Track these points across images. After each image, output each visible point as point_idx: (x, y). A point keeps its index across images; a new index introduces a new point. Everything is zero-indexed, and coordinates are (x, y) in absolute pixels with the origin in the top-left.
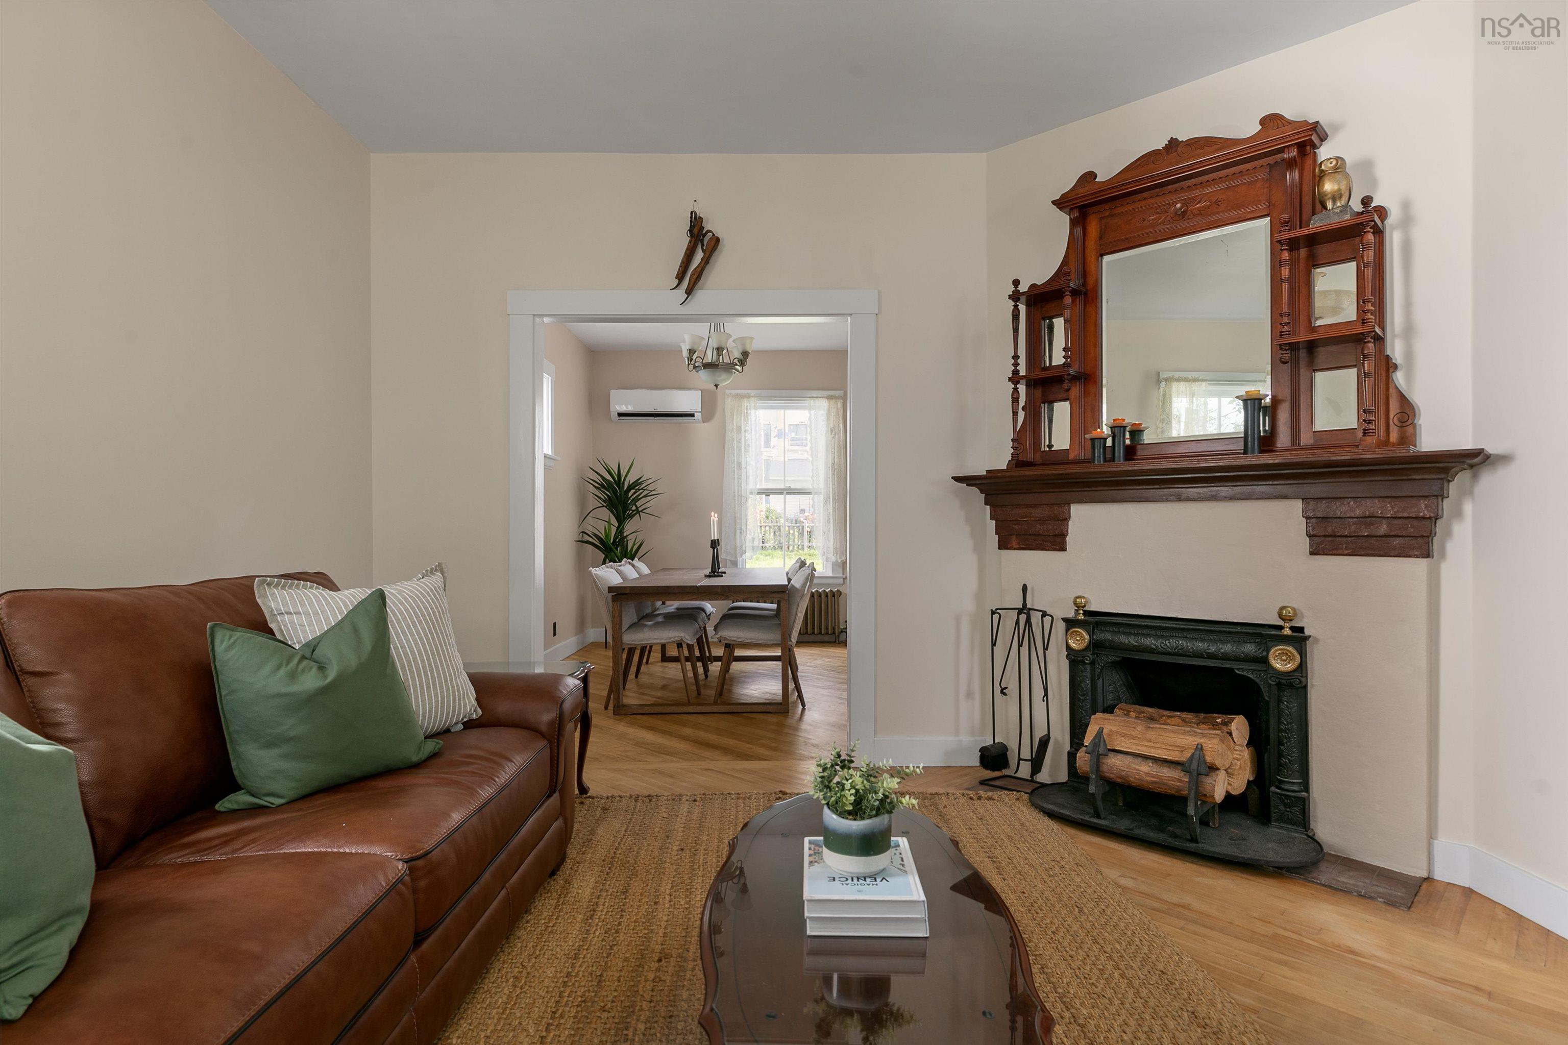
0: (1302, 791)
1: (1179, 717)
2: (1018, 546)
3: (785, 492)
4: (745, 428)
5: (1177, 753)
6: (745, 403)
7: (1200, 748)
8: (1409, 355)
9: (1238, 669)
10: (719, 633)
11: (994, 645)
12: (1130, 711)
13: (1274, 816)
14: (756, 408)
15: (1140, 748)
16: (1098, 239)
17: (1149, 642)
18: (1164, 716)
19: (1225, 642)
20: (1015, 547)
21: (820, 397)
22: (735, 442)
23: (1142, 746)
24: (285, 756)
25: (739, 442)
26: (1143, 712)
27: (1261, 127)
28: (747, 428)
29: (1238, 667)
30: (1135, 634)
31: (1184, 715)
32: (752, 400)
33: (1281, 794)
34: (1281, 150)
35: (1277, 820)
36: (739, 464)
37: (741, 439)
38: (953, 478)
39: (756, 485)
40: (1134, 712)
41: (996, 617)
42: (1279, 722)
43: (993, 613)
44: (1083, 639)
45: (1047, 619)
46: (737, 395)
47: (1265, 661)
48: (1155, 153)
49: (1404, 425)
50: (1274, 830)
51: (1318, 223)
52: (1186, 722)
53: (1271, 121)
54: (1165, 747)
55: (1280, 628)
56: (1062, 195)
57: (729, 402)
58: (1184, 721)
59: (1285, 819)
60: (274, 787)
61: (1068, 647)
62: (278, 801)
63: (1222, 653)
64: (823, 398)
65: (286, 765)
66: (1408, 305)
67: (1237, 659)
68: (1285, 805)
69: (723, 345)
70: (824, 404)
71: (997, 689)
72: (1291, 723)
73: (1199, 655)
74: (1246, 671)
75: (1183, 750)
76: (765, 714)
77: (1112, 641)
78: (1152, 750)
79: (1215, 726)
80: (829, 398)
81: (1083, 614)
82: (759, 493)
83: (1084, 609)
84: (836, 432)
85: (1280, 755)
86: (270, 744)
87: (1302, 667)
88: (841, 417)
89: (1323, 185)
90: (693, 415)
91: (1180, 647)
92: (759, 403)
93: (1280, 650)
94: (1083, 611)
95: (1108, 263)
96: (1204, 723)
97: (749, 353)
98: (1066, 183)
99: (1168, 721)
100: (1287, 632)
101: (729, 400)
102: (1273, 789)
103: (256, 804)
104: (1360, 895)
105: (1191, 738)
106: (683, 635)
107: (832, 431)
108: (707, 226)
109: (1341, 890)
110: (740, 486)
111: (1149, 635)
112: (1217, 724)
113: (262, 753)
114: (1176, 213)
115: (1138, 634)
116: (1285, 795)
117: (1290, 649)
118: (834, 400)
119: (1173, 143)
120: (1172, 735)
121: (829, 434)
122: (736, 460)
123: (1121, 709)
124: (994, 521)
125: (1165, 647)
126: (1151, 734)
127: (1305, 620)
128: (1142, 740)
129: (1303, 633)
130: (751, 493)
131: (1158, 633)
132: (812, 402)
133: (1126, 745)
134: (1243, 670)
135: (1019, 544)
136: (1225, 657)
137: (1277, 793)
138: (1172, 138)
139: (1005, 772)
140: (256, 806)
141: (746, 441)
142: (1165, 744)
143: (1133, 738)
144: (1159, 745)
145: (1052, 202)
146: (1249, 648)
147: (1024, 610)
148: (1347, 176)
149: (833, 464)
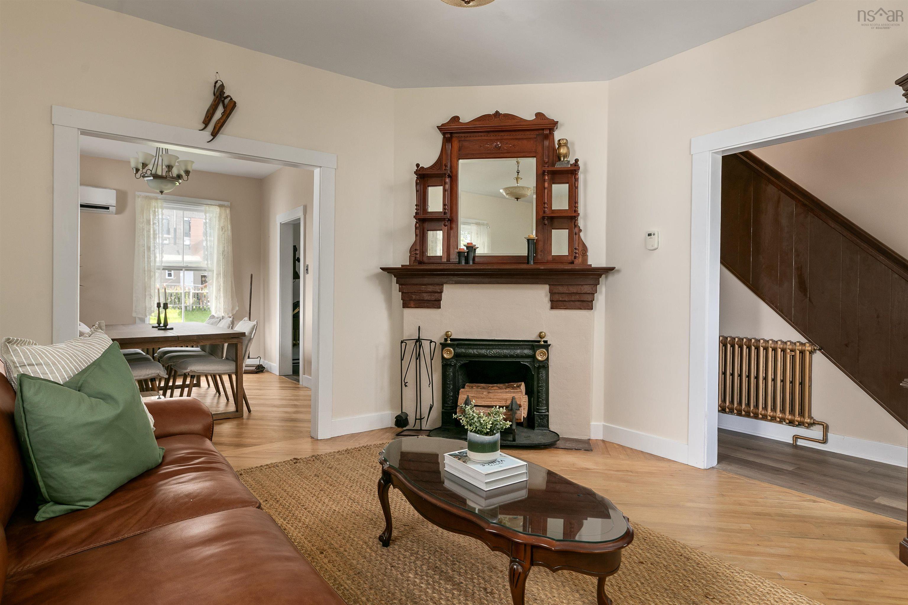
0: (547, 412)
1: (497, 386)
2: (414, 306)
3: (183, 269)
4: (153, 221)
5: (504, 402)
6: (154, 203)
7: (513, 398)
8: (585, 226)
9: (522, 361)
10: (189, 368)
11: (402, 360)
12: (473, 387)
13: (536, 425)
14: (162, 208)
15: (486, 402)
16: (458, 151)
17: (483, 351)
18: (489, 387)
19: (517, 349)
20: (412, 306)
21: (214, 205)
22: (145, 231)
23: (487, 401)
24: (94, 469)
25: (149, 231)
26: (480, 386)
27: (535, 117)
28: (155, 221)
29: (522, 360)
30: (476, 349)
31: (499, 385)
32: (159, 201)
33: (539, 415)
34: (543, 129)
35: (537, 427)
36: (149, 248)
37: (150, 229)
38: (380, 268)
39: (162, 264)
40: (475, 386)
41: (404, 344)
42: (538, 383)
43: (402, 342)
44: (450, 352)
45: (433, 344)
46: (146, 197)
47: (534, 357)
48: (489, 115)
49: (584, 255)
50: (537, 431)
51: (558, 166)
52: (500, 388)
53: (539, 115)
54: (498, 400)
55: (539, 341)
56: (442, 124)
57: (139, 202)
58: (499, 388)
59: (541, 425)
60: (87, 493)
61: (443, 357)
62: (91, 504)
63: (516, 355)
64: (215, 205)
65: (95, 476)
66: (585, 206)
67: (522, 357)
68: (540, 419)
69: (172, 164)
70: (217, 210)
71: (403, 383)
72: (543, 383)
73: (505, 356)
74: (526, 362)
75: (506, 400)
76: (227, 420)
77: (465, 353)
78: (492, 402)
79: (513, 388)
80: (220, 206)
81: (450, 340)
82: (163, 269)
83: (451, 338)
84: (225, 230)
85: (538, 397)
86: (82, 462)
87: (548, 359)
88: (229, 220)
89: (560, 150)
90: (108, 208)
91: (498, 353)
92: (165, 205)
93: (540, 351)
94: (450, 339)
95: (462, 164)
96: (508, 388)
97: (190, 172)
98: (444, 119)
99: (492, 389)
100: (542, 343)
101: (139, 200)
102: (535, 413)
103: (67, 510)
104: (576, 449)
105: (509, 394)
106: (158, 372)
107: (222, 229)
108: (227, 93)
109: (569, 449)
110: (149, 262)
111: (482, 349)
112: (515, 387)
113: (75, 469)
114: (496, 146)
115: (478, 349)
116: (540, 415)
117: (544, 350)
118: (223, 208)
119: (497, 113)
120: (500, 394)
121: (221, 231)
122: (146, 245)
123: (468, 386)
124: (401, 293)
125: (491, 354)
126: (491, 395)
127: (548, 337)
128: (487, 398)
129: (547, 343)
130: (159, 269)
131: (487, 347)
132: (207, 207)
133: (479, 402)
134: (524, 362)
135: (414, 305)
136: (518, 356)
137: (537, 415)
138: (497, 111)
139: (407, 428)
140: (70, 511)
141: (154, 231)
142: (498, 399)
143: (482, 398)
144: (495, 400)
145: (437, 127)
146: (527, 352)
147: (418, 340)
148: (568, 148)
149: (224, 251)
